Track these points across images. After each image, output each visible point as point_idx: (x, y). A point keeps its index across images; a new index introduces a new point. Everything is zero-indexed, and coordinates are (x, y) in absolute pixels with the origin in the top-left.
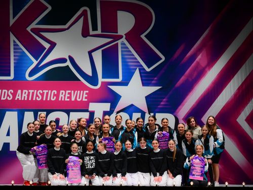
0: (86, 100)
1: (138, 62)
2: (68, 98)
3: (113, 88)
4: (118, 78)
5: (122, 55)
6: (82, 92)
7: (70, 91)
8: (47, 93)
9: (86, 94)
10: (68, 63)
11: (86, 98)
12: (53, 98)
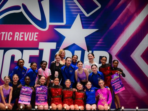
0: (37, 40)
1: (79, 9)
2: (22, 38)
3: (58, 30)
4: (62, 22)
5: (66, 3)
6: (33, 33)
7: (23, 33)
8: (5, 35)
9: (37, 35)
10: (22, 10)
11: (36, 38)
12: (10, 38)
